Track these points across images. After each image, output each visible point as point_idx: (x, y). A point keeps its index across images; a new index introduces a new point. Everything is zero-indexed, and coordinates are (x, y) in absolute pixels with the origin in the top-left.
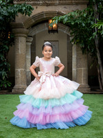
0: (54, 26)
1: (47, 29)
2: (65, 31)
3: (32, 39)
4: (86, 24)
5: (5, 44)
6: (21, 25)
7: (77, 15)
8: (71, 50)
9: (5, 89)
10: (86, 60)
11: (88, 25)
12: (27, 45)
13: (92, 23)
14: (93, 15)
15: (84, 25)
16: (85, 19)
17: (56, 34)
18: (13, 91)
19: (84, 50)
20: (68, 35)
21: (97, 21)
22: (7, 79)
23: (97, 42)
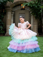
0: (23, 7)
1: (20, 8)
2: (28, 9)
3: (13, 13)
4: (37, 6)
5: (2, 15)
6: (9, 6)
7: (33, 2)
8: (31, 17)
9: (2, 34)
10: (37, 22)
11: (38, 7)
12: (11, 15)
13: (40, 6)
14: (40, 2)
15: (36, 7)
16: (37, 4)
17: (24, 10)
18: (5, 35)
19: (36, 18)
20: (29, 11)
21: (42, 5)
22: (3, 30)
23: (42, 14)
